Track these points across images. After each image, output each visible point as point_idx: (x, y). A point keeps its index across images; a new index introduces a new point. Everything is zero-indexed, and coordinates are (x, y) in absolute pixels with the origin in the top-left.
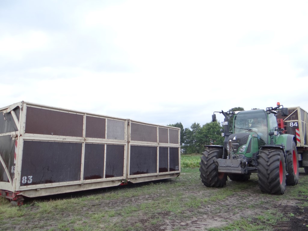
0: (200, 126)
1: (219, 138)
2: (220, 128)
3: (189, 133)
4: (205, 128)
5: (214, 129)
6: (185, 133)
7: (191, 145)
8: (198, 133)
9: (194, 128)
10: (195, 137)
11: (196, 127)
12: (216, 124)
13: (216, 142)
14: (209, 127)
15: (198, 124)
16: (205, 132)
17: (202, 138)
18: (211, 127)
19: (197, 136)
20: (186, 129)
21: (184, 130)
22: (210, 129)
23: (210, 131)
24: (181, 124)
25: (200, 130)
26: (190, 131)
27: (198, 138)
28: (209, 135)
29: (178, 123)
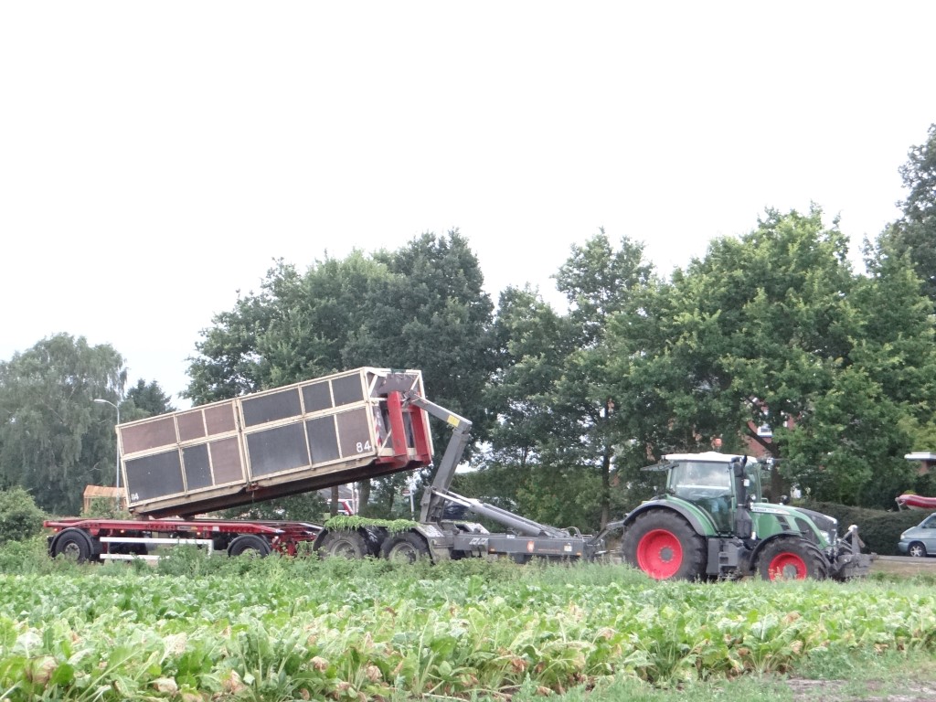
0: (646, 271)
1: (826, 386)
2: (840, 281)
3: (537, 335)
4: (697, 287)
5: (782, 297)
6: (504, 334)
7: (553, 457)
8: (630, 334)
9: (589, 285)
10: (597, 376)
11: (608, 283)
12: (804, 246)
13: (799, 430)
14: (739, 273)
15: (633, 253)
16: (692, 327)
17: (669, 384)
18: (761, 277)
19: (613, 365)
20: (510, 296)
21: (486, 305)
22: (748, 297)
23: (743, 318)
24: (458, 242)
25: (647, 306)
26: (548, 317)
27: (628, 387)
28: (728, 362)
29: (428, 238)
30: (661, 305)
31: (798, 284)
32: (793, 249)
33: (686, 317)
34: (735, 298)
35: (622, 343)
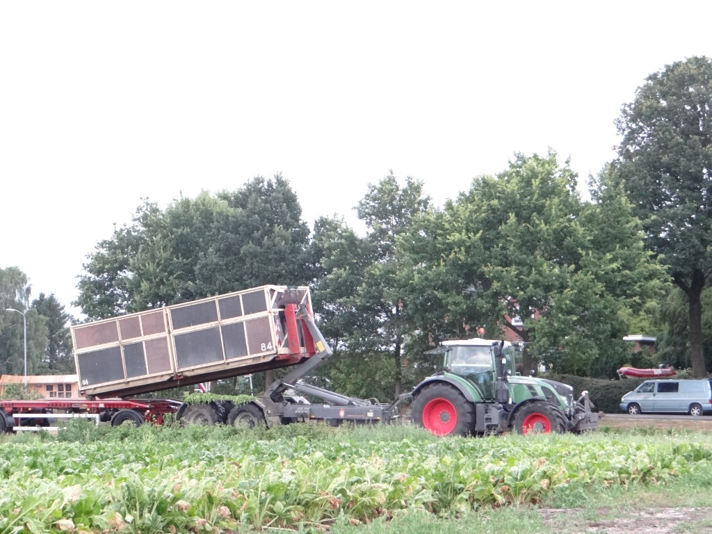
0: (425, 202)
1: (562, 287)
2: (572, 207)
3: (343, 252)
4: (464, 213)
5: (528, 220)
6: (318, 252)
7: (357, 345)
8: (413, 250)
9: (381, 213)
10: (389, 283)
11: (397, 212)
12: (544, 181)
13: (543, 320)
14: (495, 202)
15: (415, 189)
16: (460, 243)
17: (444, 287)
18: (512, 204)
19: (401, 274)
20: (322, 223)
21: (305, 231)
22: (502, 220)
23: (499, 236)
24: (281, 183)
25: (426, 229)
26: (351, 239)
27: (413, 290)
28: (488, 270)
29: (259, 181)
30: (436, 228)
31: (540, 210)
32: (536, 183)
33: (456, 236)
34: (493, 222)
35: (407, 257)
